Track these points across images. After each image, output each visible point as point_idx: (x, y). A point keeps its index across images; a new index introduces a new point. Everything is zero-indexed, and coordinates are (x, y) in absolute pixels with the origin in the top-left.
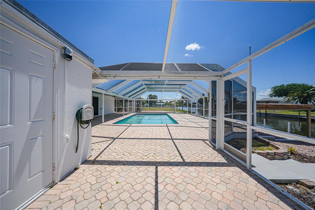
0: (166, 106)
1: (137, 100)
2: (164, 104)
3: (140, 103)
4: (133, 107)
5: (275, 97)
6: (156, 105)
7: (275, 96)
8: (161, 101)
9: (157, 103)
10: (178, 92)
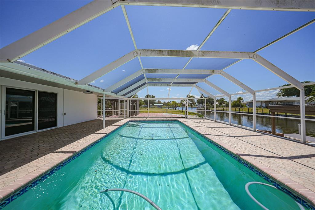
0: (164, 107)
1: (131, 99)
2: (163, 104)
3: (136, 104)
4: (125, 109)
5: (284, 97)
6: (154, 105)
7: (283, 95)
8: (159, 102)
9: (155, 103)
10: (194, 86)
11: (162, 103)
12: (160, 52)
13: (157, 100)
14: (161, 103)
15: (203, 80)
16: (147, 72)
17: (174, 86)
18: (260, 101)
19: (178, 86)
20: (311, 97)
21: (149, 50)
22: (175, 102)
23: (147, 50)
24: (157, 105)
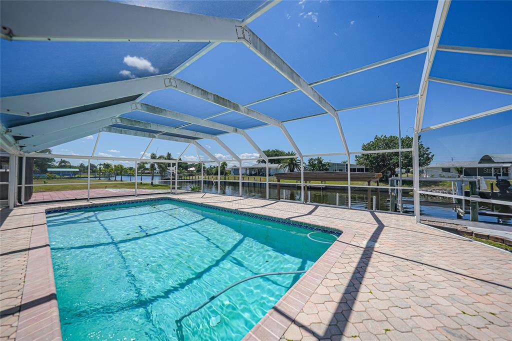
8: (63, 164)
9: (50, 167)
10: (193, 143)
11: (75, 168)
12: (205, 93)
13: (58, 160)
14: (71, 167)
15: (214, 137)
16: (145, 108)
17: (161, 138)
18: (244, 168)
19: (169, 140)
20: (281, 165)
21: (190, 84)
22: (121, 167)
23: (187, 83)
24: (58, 173)
